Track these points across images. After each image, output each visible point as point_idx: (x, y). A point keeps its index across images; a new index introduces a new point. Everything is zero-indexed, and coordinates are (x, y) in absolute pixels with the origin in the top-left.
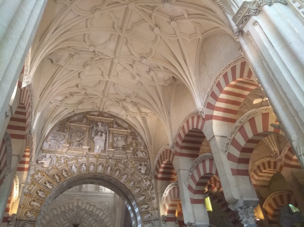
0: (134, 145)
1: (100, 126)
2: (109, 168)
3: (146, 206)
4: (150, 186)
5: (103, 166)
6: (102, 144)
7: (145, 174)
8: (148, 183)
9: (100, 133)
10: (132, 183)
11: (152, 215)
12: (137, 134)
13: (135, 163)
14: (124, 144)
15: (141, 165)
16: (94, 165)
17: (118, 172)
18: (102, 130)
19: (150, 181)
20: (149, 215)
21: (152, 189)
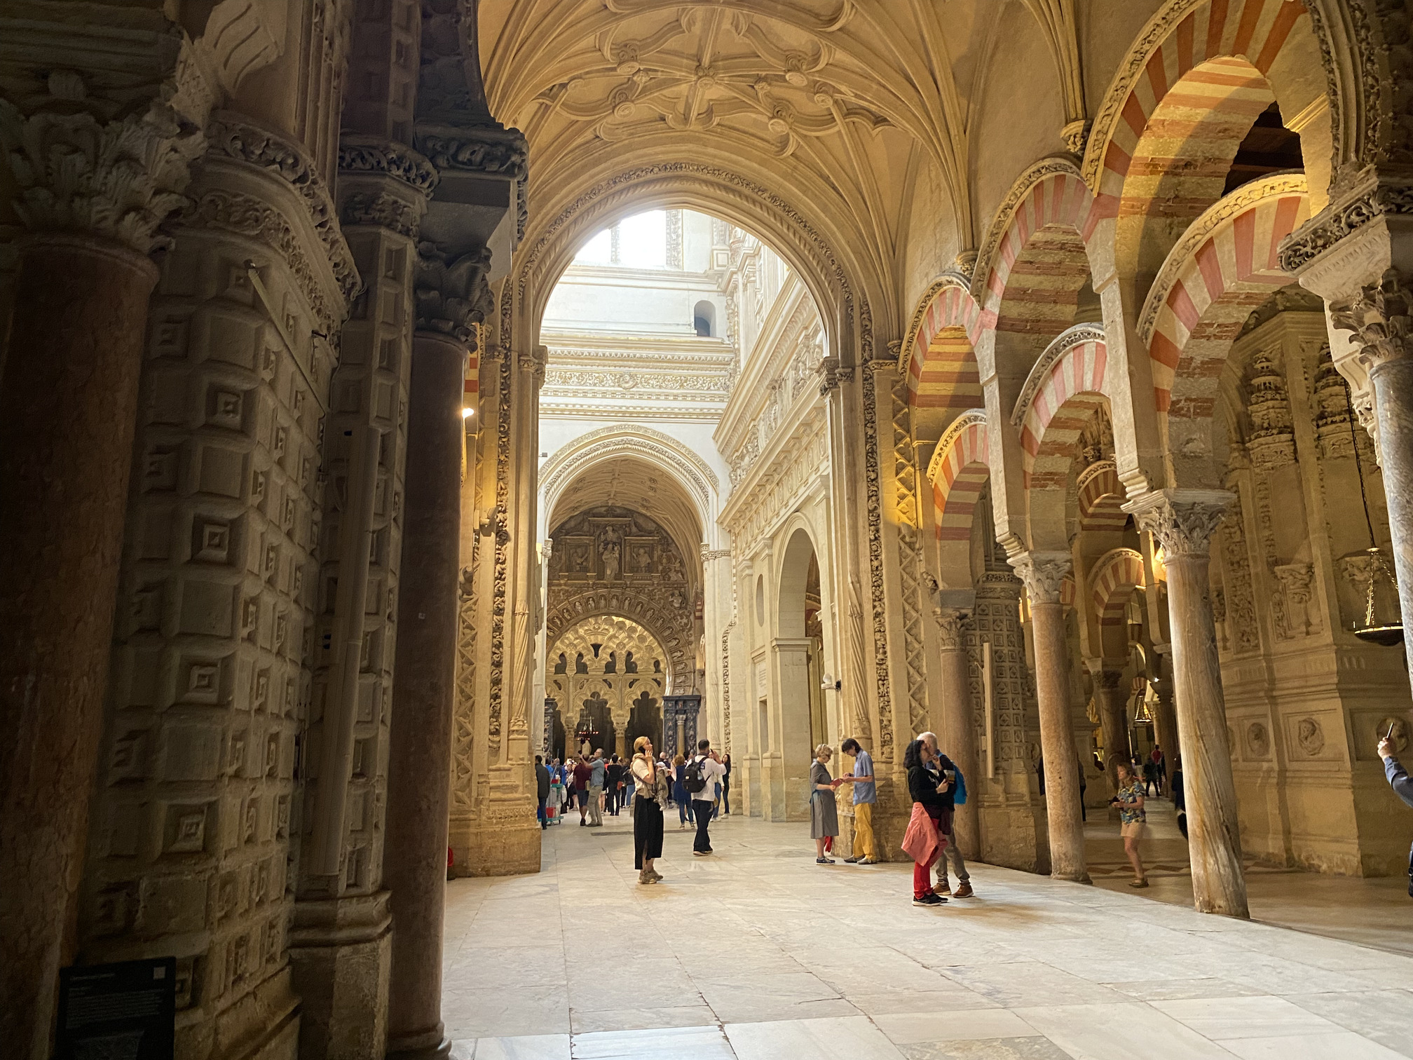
0: (664, 561)
1: (610, 533)
2: (627, 602)
3: (679, 654)
4: (686, 624)
5: (617, 599)
6: (615, 564)
7: (680, 608)
8: (685, 620)
9: (610, 546)
10: (661, 621)
11: (686, 665)
12: (670, 541)
13: (666, 591)
14: (649, 561)
15: (673, 595)
16: (605, 599)
17: (639, 608)
18: (614, 540)
19: (688, 617)
20: (683, 666)
21: (690, 630)
